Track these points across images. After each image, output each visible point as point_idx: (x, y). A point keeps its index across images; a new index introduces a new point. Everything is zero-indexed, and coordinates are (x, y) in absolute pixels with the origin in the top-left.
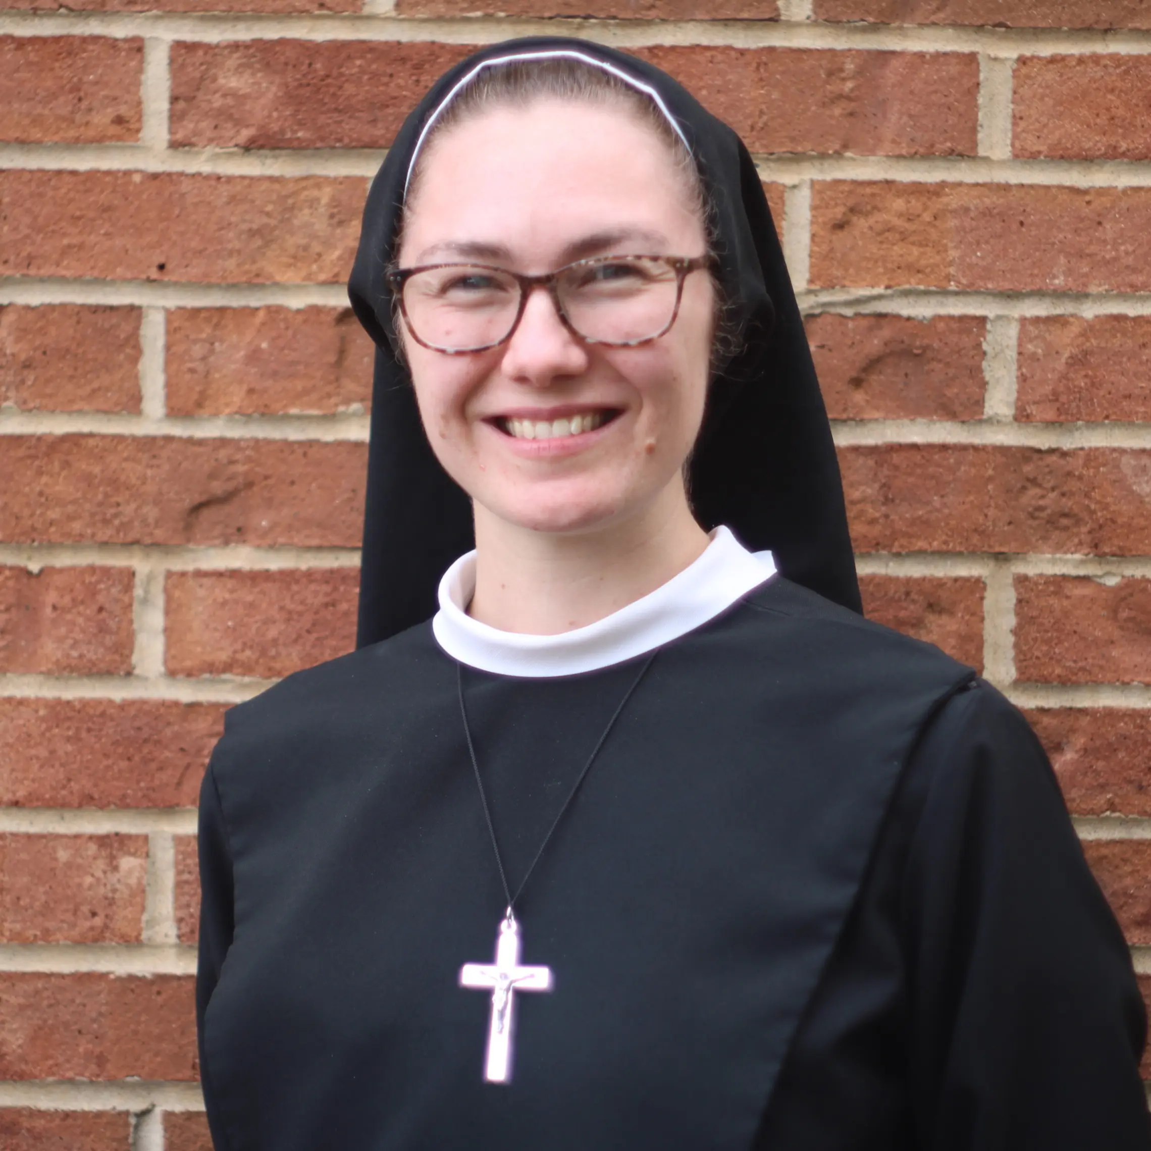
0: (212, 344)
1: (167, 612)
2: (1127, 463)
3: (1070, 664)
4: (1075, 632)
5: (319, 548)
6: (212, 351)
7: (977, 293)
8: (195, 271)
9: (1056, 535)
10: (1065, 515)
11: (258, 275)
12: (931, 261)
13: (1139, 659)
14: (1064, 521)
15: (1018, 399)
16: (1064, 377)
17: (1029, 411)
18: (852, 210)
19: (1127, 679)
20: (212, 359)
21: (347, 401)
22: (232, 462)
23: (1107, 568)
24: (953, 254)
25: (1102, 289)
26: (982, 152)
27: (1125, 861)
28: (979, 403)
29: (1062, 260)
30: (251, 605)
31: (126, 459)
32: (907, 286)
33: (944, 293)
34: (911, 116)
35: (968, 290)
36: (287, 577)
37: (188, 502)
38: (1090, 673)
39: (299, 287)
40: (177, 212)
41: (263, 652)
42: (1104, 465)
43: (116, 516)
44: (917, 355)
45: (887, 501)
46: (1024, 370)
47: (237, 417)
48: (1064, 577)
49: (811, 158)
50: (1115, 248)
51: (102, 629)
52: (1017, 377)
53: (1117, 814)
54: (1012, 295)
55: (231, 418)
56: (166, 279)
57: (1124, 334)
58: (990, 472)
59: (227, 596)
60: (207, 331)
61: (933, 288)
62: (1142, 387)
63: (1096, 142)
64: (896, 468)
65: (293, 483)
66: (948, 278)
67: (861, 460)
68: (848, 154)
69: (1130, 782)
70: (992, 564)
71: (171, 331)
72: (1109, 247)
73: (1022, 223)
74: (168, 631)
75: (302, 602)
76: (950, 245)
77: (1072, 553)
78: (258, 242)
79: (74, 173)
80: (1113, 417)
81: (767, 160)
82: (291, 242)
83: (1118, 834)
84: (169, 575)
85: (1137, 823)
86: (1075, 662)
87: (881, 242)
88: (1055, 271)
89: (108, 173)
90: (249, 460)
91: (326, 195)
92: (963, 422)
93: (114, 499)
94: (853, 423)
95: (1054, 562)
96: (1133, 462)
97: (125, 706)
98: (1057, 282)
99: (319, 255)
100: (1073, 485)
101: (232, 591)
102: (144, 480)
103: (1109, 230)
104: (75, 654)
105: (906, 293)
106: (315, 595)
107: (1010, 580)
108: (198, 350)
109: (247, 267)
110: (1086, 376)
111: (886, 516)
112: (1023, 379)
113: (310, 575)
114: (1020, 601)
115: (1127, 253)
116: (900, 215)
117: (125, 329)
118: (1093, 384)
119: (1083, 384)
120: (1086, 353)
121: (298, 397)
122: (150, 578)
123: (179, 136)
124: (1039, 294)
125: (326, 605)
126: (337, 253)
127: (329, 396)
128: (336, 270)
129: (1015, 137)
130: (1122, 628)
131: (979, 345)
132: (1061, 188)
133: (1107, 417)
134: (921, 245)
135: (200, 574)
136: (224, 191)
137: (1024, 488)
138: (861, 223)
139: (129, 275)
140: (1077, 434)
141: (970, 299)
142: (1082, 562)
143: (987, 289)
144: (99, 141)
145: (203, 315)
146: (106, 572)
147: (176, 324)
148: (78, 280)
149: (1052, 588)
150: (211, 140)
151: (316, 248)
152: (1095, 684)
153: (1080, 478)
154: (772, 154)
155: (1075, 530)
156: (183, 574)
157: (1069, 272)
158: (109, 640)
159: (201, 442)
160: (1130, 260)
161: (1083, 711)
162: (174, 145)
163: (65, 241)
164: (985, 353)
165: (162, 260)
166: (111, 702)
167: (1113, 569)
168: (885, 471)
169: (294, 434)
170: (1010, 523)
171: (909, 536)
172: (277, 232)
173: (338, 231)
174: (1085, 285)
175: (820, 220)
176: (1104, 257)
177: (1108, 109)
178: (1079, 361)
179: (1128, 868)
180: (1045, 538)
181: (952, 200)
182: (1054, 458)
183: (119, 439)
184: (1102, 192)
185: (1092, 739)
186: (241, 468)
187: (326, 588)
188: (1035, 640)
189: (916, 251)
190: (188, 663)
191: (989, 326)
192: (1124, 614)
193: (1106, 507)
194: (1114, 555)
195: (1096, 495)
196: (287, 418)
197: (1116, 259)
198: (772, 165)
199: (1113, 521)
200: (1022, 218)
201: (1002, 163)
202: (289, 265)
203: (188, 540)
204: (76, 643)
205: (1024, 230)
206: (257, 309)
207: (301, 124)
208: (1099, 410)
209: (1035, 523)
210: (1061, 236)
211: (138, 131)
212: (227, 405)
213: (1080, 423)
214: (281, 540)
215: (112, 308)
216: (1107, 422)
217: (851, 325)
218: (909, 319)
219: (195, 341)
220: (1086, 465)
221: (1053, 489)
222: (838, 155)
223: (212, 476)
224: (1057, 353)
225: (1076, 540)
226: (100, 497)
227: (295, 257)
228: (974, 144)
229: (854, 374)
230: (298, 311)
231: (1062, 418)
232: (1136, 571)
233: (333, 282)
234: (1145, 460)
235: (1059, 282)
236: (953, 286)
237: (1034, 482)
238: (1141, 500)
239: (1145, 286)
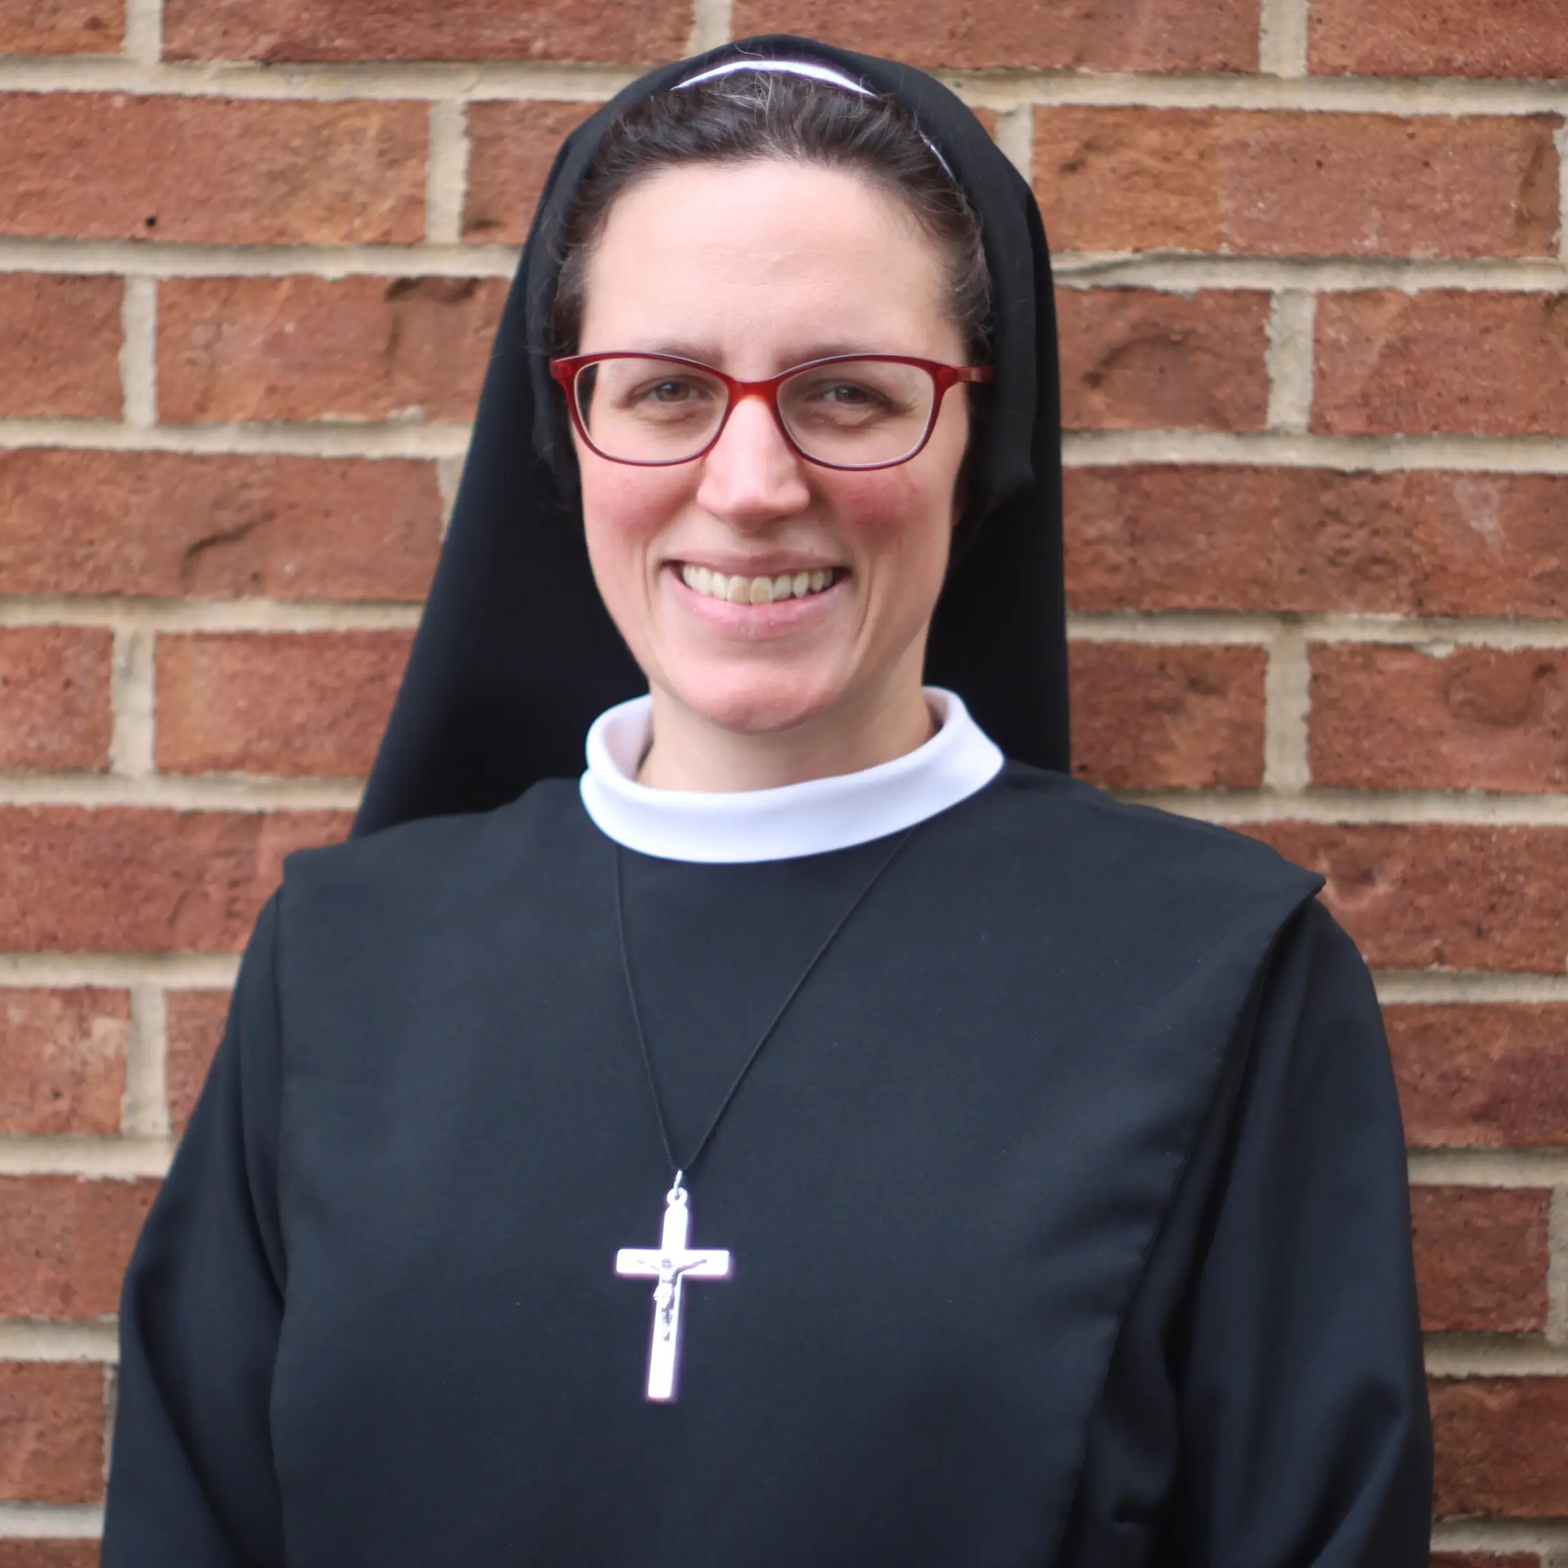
0: (219, 326)
1: (160, 687)
2: (1463, 492)
3: (1383, 763)
4: (1391, 720)
5: (362, 603)
6: (218, 336)
7: (1259, 258)
8: (196, 228)
9: (1365, 589)
10: (1378, 561)
11: (281, 233)
12: (1196, 215)
13: (1478, 758)
14: (1377, 570)
15: (1315, 403)
16: (1378, 373)
17: (1328, 419)
18: (1089, 146)
19: (1461, 783)
20: (219, 347)
21: (402, 404)
22: (245, 486)
23: (1435, 633)
24: (1226, 205)
25: (1429, 254)
26: (1265, 66)
27: (1459, 1032)
28: (1260, 408)
29: (1375, 213)
30: (271, 681)
31: (103, 481)
32: (1162, 249)
33: (1213, 258)
34: (1169, 18)
35: (1246, 254)
36: (318, 642)
37: (186, 538)
38: (1411, 775)
39: (336, 251)
40: (171, 147)
41: (287, 742)
42: (1431, 492)
43: (88, 557)
44: (1176, 343)
45: (1134, 541)
46: (1323, 364)
47: (252, 424)
48: (1378, 646)
49: (1032, 76)
50: (1448, 195)
51: (70, 711)
52: (1313, 373)
53: (1447, 968)
54: (1307, 262)
55: (244, 426)
56: (157, 237)
57: (1460, 315)
58: (1275, 502)
59: (237, 666)
60: (212, 309)
61: (1197, 252)
62: (1483, 388)
63: (1423, 54)
64: (1147, 495)
65: (327, 514)
66: (1220, 238)
67: (1098, 486)
68: (1084, 70)
69: (1464, 923)
70: (1278, 626)
71: (165, 308)
72: (1439, 196)
73: (1320, 164)
74: (159, 714)
75: (340, 675)
76: (1222, 192)
77: (1387, 611)
78: (281, 188)
79: (33, 95)
80: (1444, 428)
81: (973, 77)
82: (327, 188)
83: (1448, 994)
84: (160, 638)
85: (1474, 980)
86: (1391, 760)
87: (1127, 190)
88: (1365, 228)
89: (80, 95)
90: (267, 483)
91: (373, 125)
92: (1239, 434)
93: (87, 535)
94: (1087, 435)
95: (1362, 624)
96: (1471, 489)
97: (99, 814)
98: (1367, 243)
99: (364, 207)
100: (1388, 520)
101: (246, 660)
102: (126, 509)
103: (1440, 173)
104: (32, 743)
105: (1163, 259)
106: (357, 665)
107: (1301, 649)
108: (200, 334)
109: (266, 222)
110: (1408, 372)
111: (1133, 561)
112: (1320, 376)
113: (350, 639)
114: (1316, 678)
115: (1464, 205)
116: (1153, 152)
117: (101, 306)
118: (1416, 384)
119: (1402, 383)
120: (1407, 341)
121: (336, 398)
122: (135, 642)
123: (176, 45)
124: (1343, 260)
125: (372, 680)
126: (386, 205)
127: (376, 396)
128: (386, 226)
129: (1312, 46)
130: (1455, 715)
131: (1260, 330)
132: (1374, 116)
133: (1435, 428)
134: (1182, 192)
135: (202, 637)
136: (236, 119)
137: (1322, 524)
138: (1100, 164)
139: (107, 233)
140: (1394, 451)
141: (1249, 268)
142: (1401, 625)
143: (1272, 252)
144: (67, 53)
145: (207, 287)
146: (75, 634)
147: (170, 300)
148: (38, 240)
149: (1359, 660)
150: (218, 52)
151: (361, 196)
152: (1418, 791)
153: (1399, 510)
154: (978, 69)
155: (1392, 581)
156: (179, 637)
157: (1384, 231)
158: (79, 725)
159: (203, 459)
160: (1467, 215)
161: (1402, 828)
162: (169, 58)
163: (22, 187)
164: (1267, 341)
165: (151, 212)
166: (80, 810)
167: (1444, 633)
168: (1132, 500)
169: (329, 447)
170: (1302, 571)
171: (1164, 588)
172: (307, 175)
173: (390, 174)
174: (1407, 248)
175: (1045, 159)
176: (1432, 210)
177: (1439, 9)
178: (1398, 350)
179: (1461, 1042)
180: (1351, 592)
181: (1224, 133)
182: (1362, 485)
183: (93, 454)
184: (1430, 121)
185: (1413, 866)
186: (257, 494)
187: (372, 656)
188: (1336, 730)
189: (1174, 201)
190: (185, 758)
191: (1274, 304)
192: (1458, 696)
193: (1433, 550)
194: (1445, 615)
195: (1420, 533)
196: (319, 427)
197: (1449, 213)
198: (979, 83)
199: (1443, 569)
200: (1319, 157)
201: (1294, 81)
202: (323, 220)
203: (186, 591)
204: (33, 731)
205: (1323, 172)
206: (279, 280)
207: (341, 29)
208: (1424, 418)
209: (1335, 572)
210: (1373, 182)
211: (120, 38)
212: (240, 408)
213: (1399, 435)
214: (312, 590)
215: (83, 279)
216: (1435, 434)
217: (1086, 301)
218: (1166, 294)
219: (197, 322)
220: (1407, 493)
221: (1361, 525)
222: (1069, 71)
223: (219, 504)
224: (1368, 340)
225: (1393, 595)
226: (67, 532)
227: (330, 208)
228: (1255, 56)
229: (1090, 368)
230: (336, 283)
231: (1375, 428)
232: (1475, 637)
233: (383, 242)
234: (1488, 487)
235: (1371, 243)
236: (1225, 249)
237: (1335, 515)
238: (1481, 540)
239: (1488, 250)
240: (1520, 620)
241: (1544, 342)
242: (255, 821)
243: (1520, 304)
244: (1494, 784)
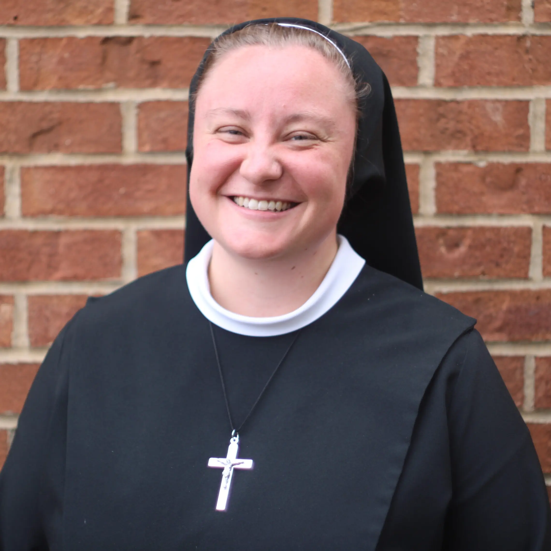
0: (41, 55)
1: (22, 186)
2: (489, 107)
3: (462, 204)
4: (464, 189)
5: (95, 154)
6: (40, 59)
7: (414, 24)
8: (32, 20)
9: (454, 142)
10: (459, 132)
11: (62, 21)
12: (391, 9)
13: (496, 202)
14: (459, 135)
15: (436, 75)
16: (458, 64)
17: (441, 81)
19: (490, 211)
20: (41, 62)
21: (107, 81)
22: (51, 112)
23: (479, 157)
24: (402, 5)
25: (475, 21)
27: (490, 300)
28: (416, 78)
29: (456, 7)
30: (62, 183)
32: (379, 21)
33: (398, 24)
35: (410, 22)
36: (79, 169)
37: (30, 132)
38: (471, 209)
39: (83, 27)
41: (68, 205)
42: (477, 107)
44: (385, 55)
46: (438, 62)
47: (54, 90)
48: (460, 163)
52: (435, 65)
53: (486, 277)
54: (431, 25)
55: (50, 91)
56: (18, 24)
57: (487, 43)
58: (421, 111)
59: (50, 178)
60: (38, 49)
61: (392, 22)
62: (495, 69)
66: (401, 17)
69: (492, 261)
70: (422, 156)
71: (21, 49)
74: (22, 195)
75: (87, 180)
76: (400, 0)
77: (463, 150)
78: (62, 5)
80: (482, 83)
82: (78, 5)
83: (486, 287)
84: (22, 168)
85: (496, 281)
86: (465, 203)
88: (452, 12)
90: (59, 111)
92: (408, 87)
95: (454, 155)
96: (492, 106)
99: (92, 12)
100: (462, 117)
101: (53, 175)
102: (9, 122)
105: (380, 25)
106: (93, 176)
107: (432, 164)
108: (34, 58)
109: (57, 17)
110: (468, 64)
112: (438, 66)
113: (90, 168)
114: (438, 174)
115: (488, 3)
118: (471, 68)
119: (466, 68)
120: (468, 53)
121: (83, 80)
122: (13, 171)
124: (445, 24)
126: (100, 11)
127: (98, 79)
128: (100, 18)
130: (488, 187)
131: (415, 50)
133: (478, 83)
134: (386, 1)
135: (37, 168)
137: (438, 120)
140: (464, 92)
141: (411, 27)
142: (467, 155)
143: (419, 22)
145: (36, 41)
147: (23, 46)
149: (453, 168)
151: (91, 7)
152: (474, 214)
153: (466, 114)
155: (464, 139)
156: (29, 168)
157: (459, 13)
159: (36, 104)
160: (489, 7)
161: (469, 228)
164: (418, 54)
165: (15, 14)
167: (483, 157)
169: (81, 98)
170: (432, 136)
174: (467, 19)
176: (476, 6)
178: (465, 56)
179: (491, 304)
180: (449, 143)
182: (453, 105)
185: (473, 241)
186: (56, 116)
187: (98, 173)
188: (445, 193)
189: (384, 4)
190: (32, 211)
191: (420, 40)
192: (488, 180)
193: (479, 128)
194: (483, 151)
195: (474, 122)
196: (78, 91)
197: (482, 6)
199: (482, 134)
202: (78, 16)
203: (31, 150)
206: (62, 38)
208: (474, 80)
209: (443, 136)
212: (49, 84)
213: (465, 86)
214: (77, 149)
216: (478, 86)
218: (380, 37)
219: (33, 54)
220: (469, 108)
221: (453, 119)
223: (42, 119)
224: (454, 53)
225: (465, 144)
227: (80, 12)
230: (82, 39)
231: (457, 84)
232: (494, 159)
233: (99, 24)
234: (499, 105)
235: (454, 18)
236: (402, 21)
237: (442, 116)
238: (495, 124)
239: (497, 20)
240: (510, 152)
241: (517, 52)
242: (57, 234)
243: (508, 39)
244: (501, 211)
